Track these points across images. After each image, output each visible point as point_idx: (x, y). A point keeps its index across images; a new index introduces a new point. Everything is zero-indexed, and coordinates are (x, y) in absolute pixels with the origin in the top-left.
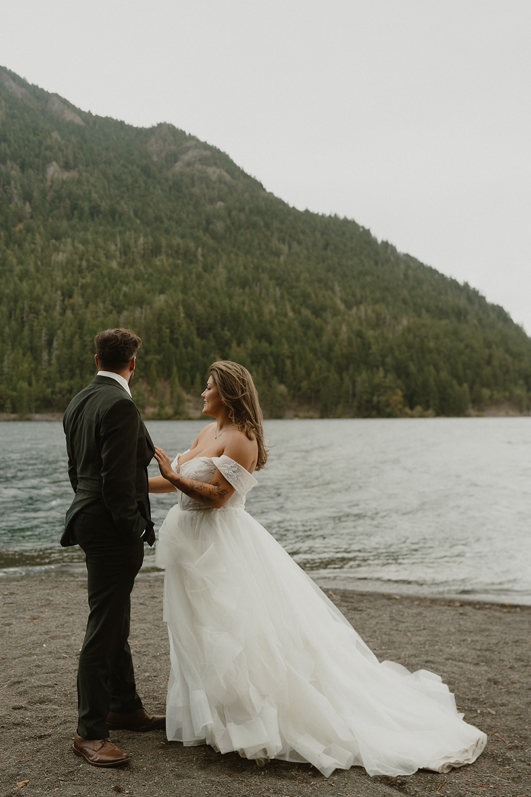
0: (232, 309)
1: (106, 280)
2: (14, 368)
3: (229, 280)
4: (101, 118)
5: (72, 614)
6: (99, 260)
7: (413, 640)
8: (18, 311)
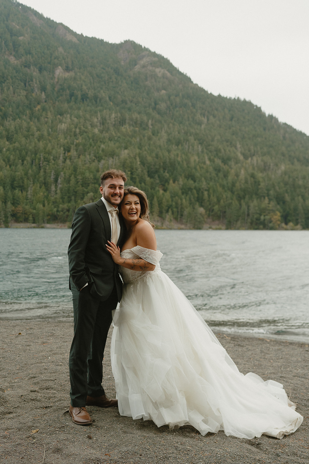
0: (170, 159)
1: (91, 140)
2: (34, 195)
3: (169, 140)
4: (89, 38)
5: (66, 341)
6: (87, 128)
7: (274, 364)
8: (37, 160)
